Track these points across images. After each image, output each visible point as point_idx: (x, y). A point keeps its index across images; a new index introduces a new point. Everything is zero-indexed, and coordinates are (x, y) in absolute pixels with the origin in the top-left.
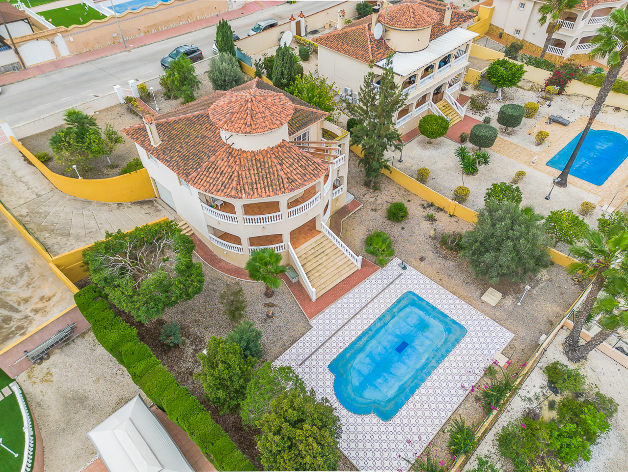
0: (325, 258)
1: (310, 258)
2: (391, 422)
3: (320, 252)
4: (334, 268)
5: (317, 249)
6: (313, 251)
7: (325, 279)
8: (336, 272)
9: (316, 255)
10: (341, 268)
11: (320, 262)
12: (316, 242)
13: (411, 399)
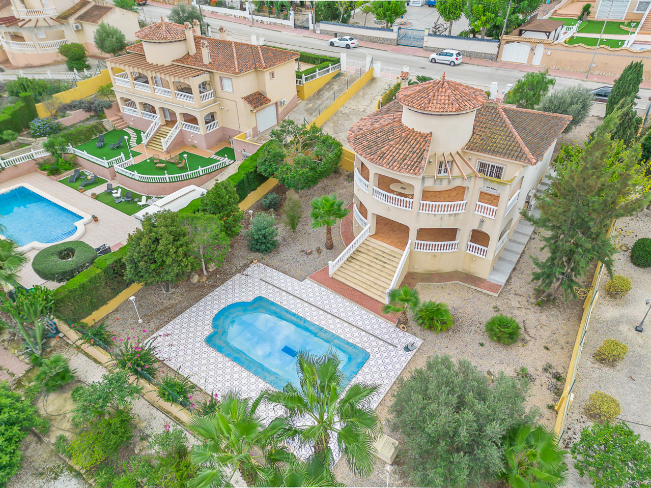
0: (378, 267)
1: (371, 254)
2: (204, 344)
3: (383, 259)
4: (372, 279)
5: (384, 255)
6: (379, 253)
7: (356, 276)
8: (369, 283)
9: (377, 257)
10: (376, 286)
11: (372, 264)
12: (392, 251)
13: (227, 359)
